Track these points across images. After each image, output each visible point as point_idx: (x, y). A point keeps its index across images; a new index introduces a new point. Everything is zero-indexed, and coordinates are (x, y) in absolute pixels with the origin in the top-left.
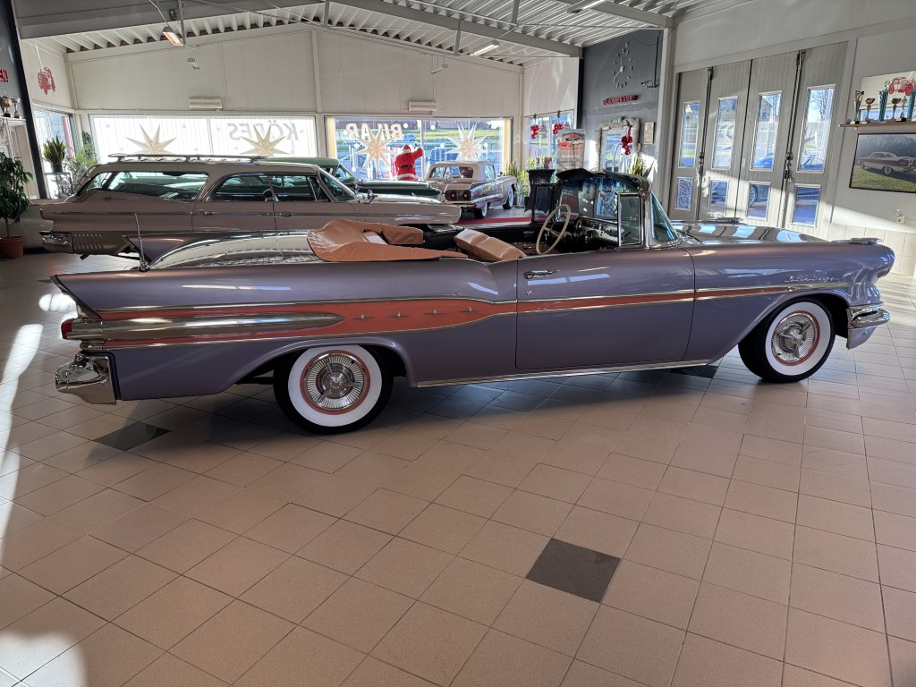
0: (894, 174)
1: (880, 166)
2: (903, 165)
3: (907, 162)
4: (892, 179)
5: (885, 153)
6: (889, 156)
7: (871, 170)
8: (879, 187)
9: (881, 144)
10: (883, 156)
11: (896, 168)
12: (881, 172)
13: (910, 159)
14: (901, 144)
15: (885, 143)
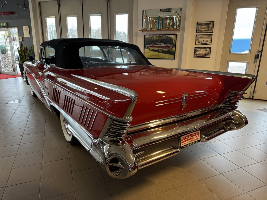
0: (163, 52)
1: (157, 49)
2: (167, 48)
3: (169, 47)
4: (163, 54)
5: (158, 43)
6: (160, 44)
7: (153, 50)
8: (157, 57)
9: (156, 39)
10: (158, 44)
11: (164, 49)
12: (158, 51)
13: (170, 45)
14: (165, 39)
15: (158, 39)
